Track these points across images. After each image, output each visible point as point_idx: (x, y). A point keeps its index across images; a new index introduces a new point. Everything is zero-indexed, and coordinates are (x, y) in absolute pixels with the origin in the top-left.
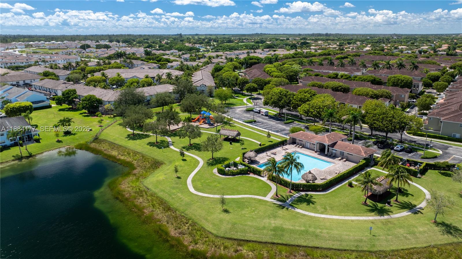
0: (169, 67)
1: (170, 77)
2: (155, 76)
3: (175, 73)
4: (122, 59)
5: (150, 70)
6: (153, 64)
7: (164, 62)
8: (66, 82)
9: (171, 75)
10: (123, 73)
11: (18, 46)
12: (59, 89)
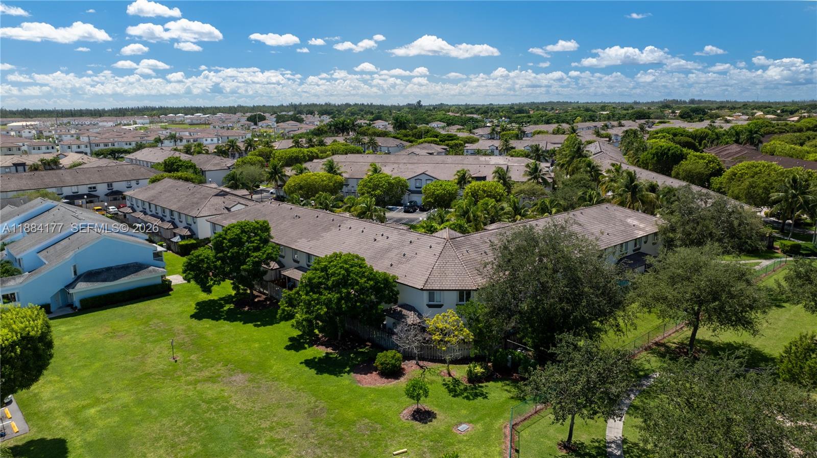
1: (537, 178)
7: (453, 142)
8: (228, 190)
9: (541, 171)
10: (381, 164)
11: (138, 121)
12: (201, 215)
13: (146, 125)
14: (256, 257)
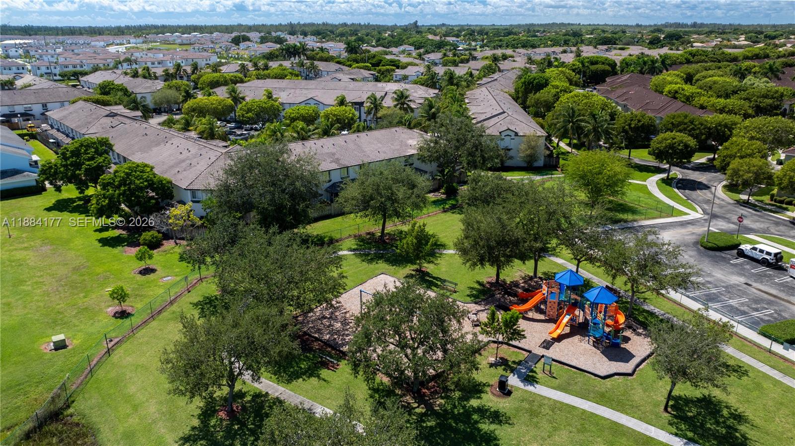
0: (398, 79)
1: (403, 104)
2: (364, 99)
3: (416, 92)
4: (297, 60)
5: (353, 85)
6: (362, 70)
7: (388, 67)
9: (407, 97)
10: (283, 90)
11: (131, 41)
12: (89, 132)
13: (138, 45)
14: (88, 165)
